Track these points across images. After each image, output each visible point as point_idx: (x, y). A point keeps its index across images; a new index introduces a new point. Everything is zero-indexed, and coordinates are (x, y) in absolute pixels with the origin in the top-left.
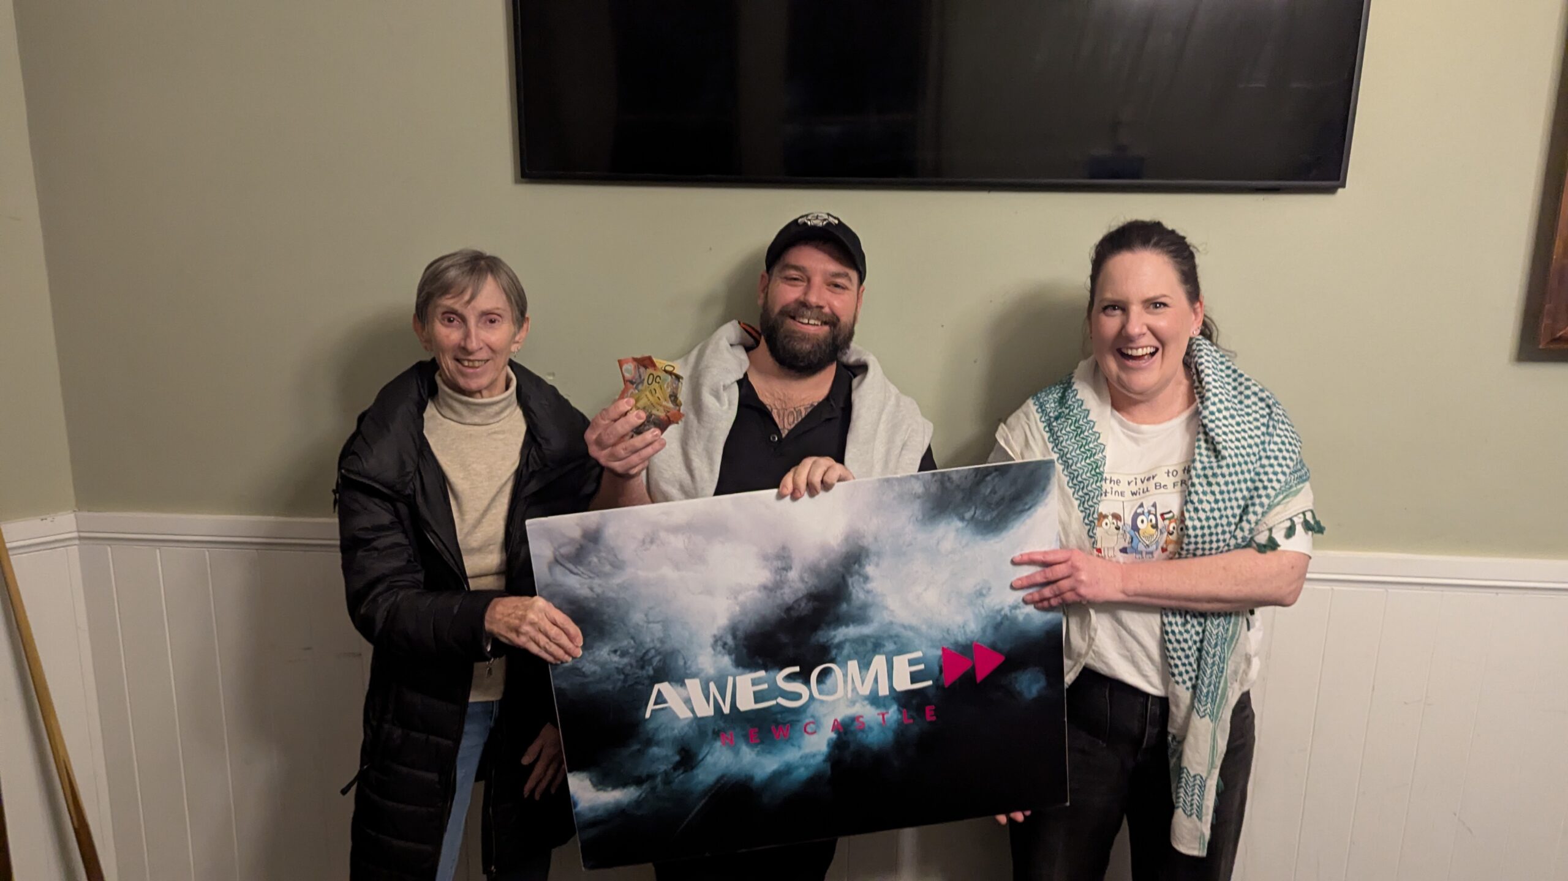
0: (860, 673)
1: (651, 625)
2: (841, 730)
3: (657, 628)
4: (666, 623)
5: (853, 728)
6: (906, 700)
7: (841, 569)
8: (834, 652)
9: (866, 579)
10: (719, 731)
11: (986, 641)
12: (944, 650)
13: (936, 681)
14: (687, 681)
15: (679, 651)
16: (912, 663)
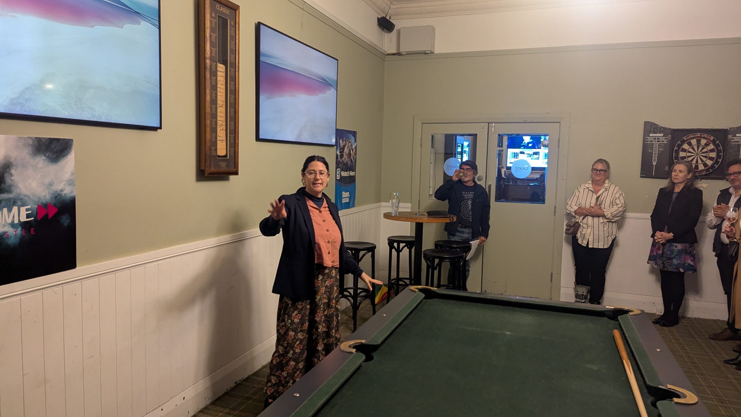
0: (8, 213)
5: (4, 237)
6: (24, 225)
9: (11, 175)
11: (53, 202)
12: (38, 205)
13: (35, 218)
16: (27, 210)
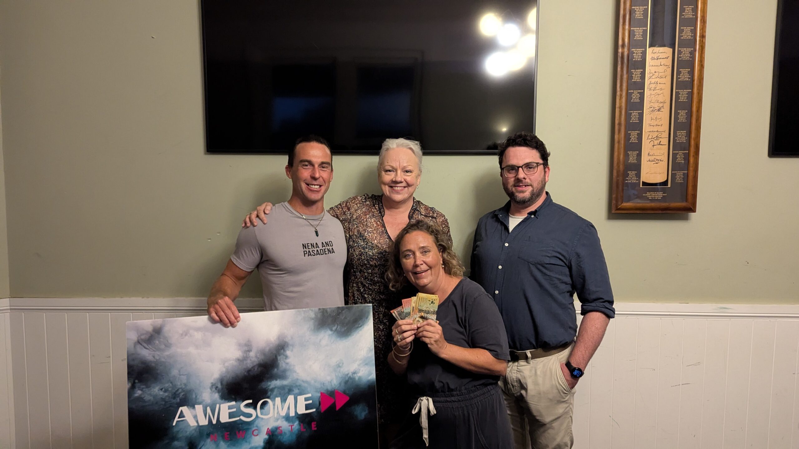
0: (281, 404)
1: (182, 376)
2: (271, 434)
3: (184, 379)
4: (189, 376)
5: (276, 433)
6: (303, 418)
7: (275, 352)
8: (269, 393)
9: (287, 357)
10: (209, 433)
11: (341, 389)
12: (321, 393)
13: (317, 409)
14: (196, 406)
15: (194, 391)
16: (306, 399)
